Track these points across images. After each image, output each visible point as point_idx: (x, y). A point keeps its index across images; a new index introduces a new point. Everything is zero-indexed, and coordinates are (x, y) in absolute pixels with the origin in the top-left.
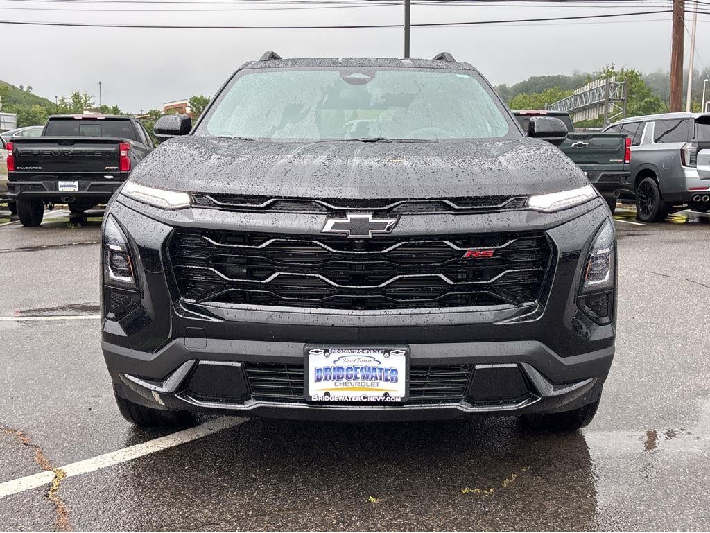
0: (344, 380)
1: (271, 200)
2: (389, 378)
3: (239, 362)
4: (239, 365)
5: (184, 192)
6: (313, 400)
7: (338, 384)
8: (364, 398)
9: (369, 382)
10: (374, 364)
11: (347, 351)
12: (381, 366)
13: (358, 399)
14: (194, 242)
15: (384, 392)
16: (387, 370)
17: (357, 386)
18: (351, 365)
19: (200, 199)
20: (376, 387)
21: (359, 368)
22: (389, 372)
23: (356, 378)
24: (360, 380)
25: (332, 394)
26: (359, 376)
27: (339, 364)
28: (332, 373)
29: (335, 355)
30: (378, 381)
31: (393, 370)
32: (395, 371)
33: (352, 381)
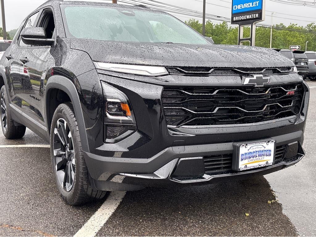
0: (252, 158)
1: (212, 70)
2: (268, 154)
3: (201, 156)
4: (201, 158)
5: (163, 66)
6: (241, 170)
7: (249, 161)
8: (260, 165)
9: (261, 157)
10: (263, 149)
11: (254, 144)
12: (265, 149)
13: (257, 167)
14: (172, 94)
15: (266, 162)
16: (267, 150)
17: (256, 160)
18: (254, 150)
19: (171, 69)
20: (263, 160)
21: (257, 151)
22: (268, 151)
23: (256, 156)
24: (257, 157)
25: (248, 166)
26: (257, 155)
27: (250, 151)
28: (247, 156)
29: (249, 146)
30: (264, 157)
31: (269, 150)
32: (270, 151)
33: (255, 158)
